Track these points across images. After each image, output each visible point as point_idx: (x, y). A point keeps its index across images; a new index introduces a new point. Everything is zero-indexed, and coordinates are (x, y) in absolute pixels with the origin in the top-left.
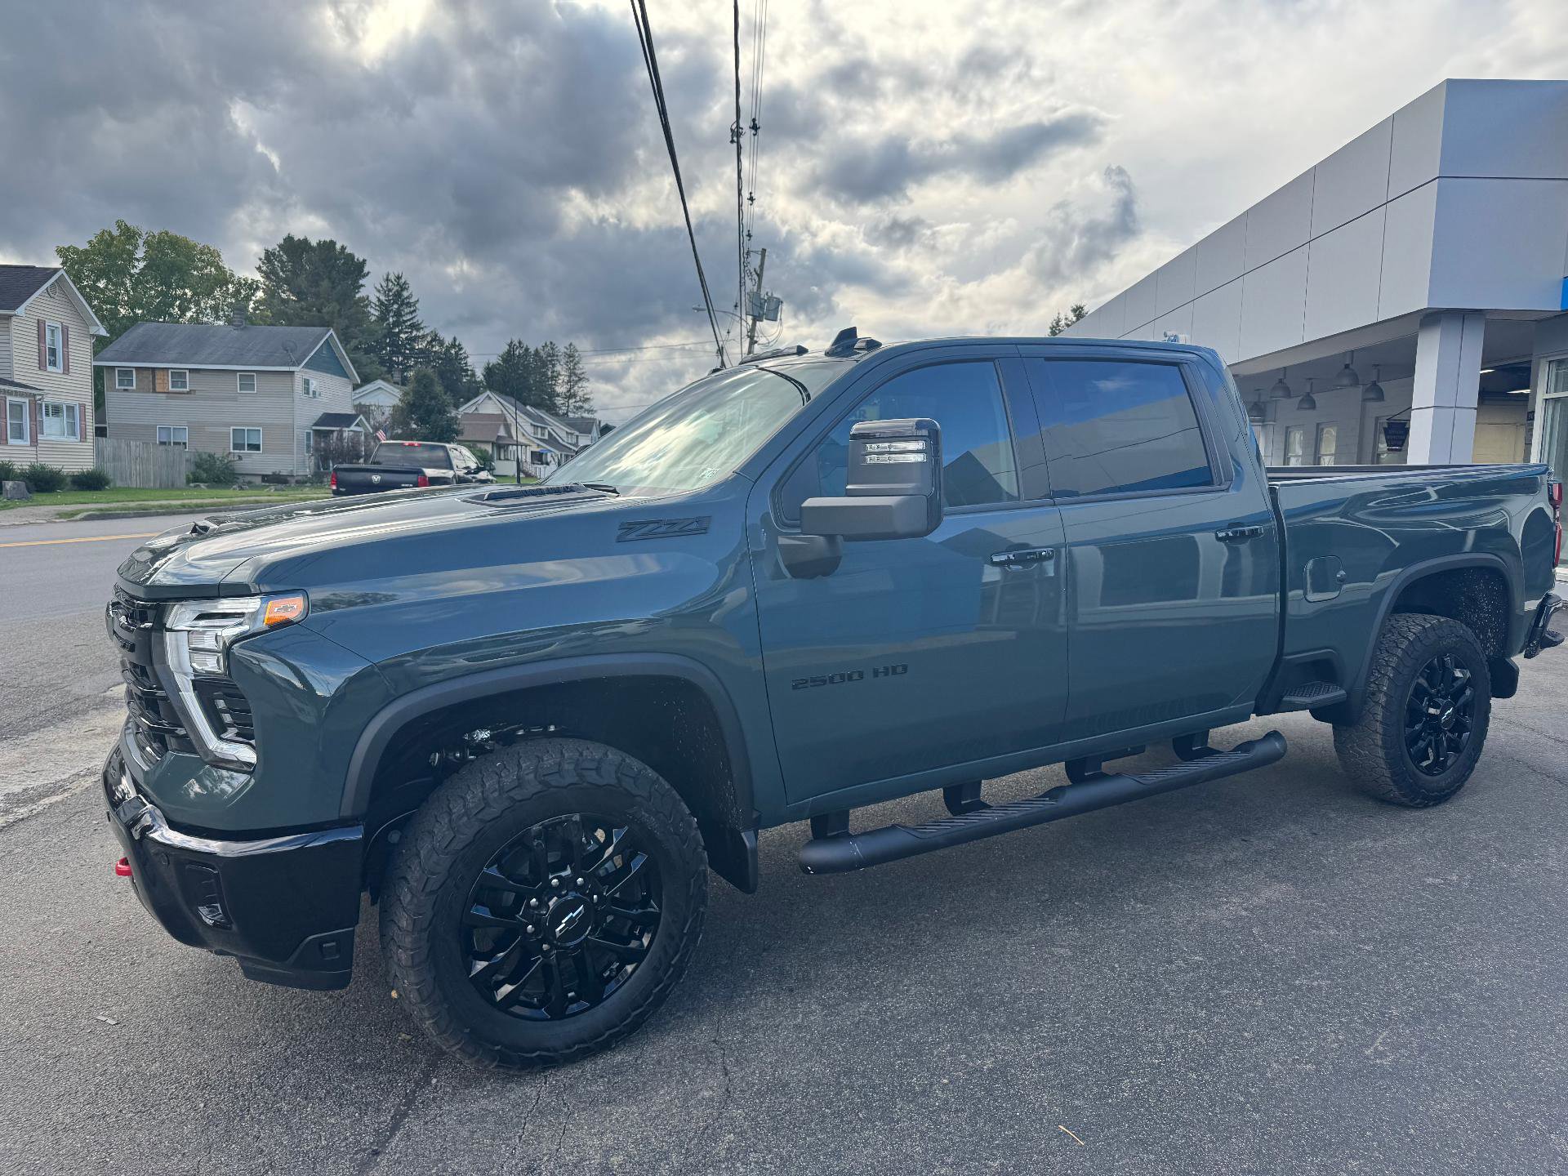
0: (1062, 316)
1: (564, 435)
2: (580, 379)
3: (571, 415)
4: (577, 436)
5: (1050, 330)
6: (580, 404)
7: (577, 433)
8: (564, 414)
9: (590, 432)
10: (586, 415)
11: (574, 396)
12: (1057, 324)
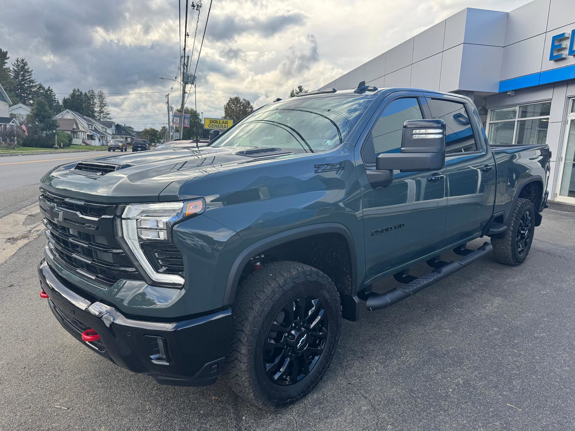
0: (294, 90)
1: (100, 128)
2: (105, 106)
3: (102, 120)
4: (106, 129)
5: (290, 94)
6: (106, 115)
7: (106, 127)
8: (98, 120)
9: (111, 127)
10: (108, 120)
11: (103, 112)
12: (293, 93)
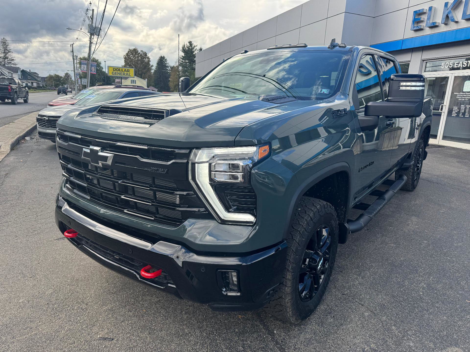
0: (185, 44)
1: (7, 73)
2: (9, 52)
3: (6, 65)
4: (12, 74)
5: (182, 48)
6: (10, 61)
7: (12, 73)
8: (3, 65)
9: (17, 72)
10: (13, 66)
11: (7, 58)
12: (184, 47)
